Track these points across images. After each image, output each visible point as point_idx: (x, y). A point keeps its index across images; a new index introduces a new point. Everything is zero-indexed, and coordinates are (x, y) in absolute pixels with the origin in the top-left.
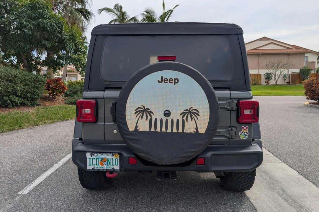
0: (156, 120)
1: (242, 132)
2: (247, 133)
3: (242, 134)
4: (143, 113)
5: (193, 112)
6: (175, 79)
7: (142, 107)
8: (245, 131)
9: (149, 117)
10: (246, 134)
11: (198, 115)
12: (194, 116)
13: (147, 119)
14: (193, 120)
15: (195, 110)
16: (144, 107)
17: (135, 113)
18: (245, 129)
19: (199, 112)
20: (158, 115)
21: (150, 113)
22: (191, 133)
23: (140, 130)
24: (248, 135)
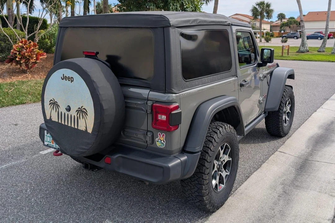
0: (61, 112)
1: (159, 140)
2: (164, 142)
3: (158, 141)
4: (54, 105)
5: (83, 111)
6: (72, 78)
7: (53, 100)
8: (162, 139)
9: (57, 110)
10: (162, 142)
11: (87, 114)
12: (84, 115)
13: (56, 111)
14: (84, 118)
15: (84, 109)
16: (54, 100)
17: (50, 104)
18: (162, 136)
19: (87, 112)
20: (63, 109)
21: (58, 106)
22: (82, 131)
23: (53, 120)
24: (165, 144)
